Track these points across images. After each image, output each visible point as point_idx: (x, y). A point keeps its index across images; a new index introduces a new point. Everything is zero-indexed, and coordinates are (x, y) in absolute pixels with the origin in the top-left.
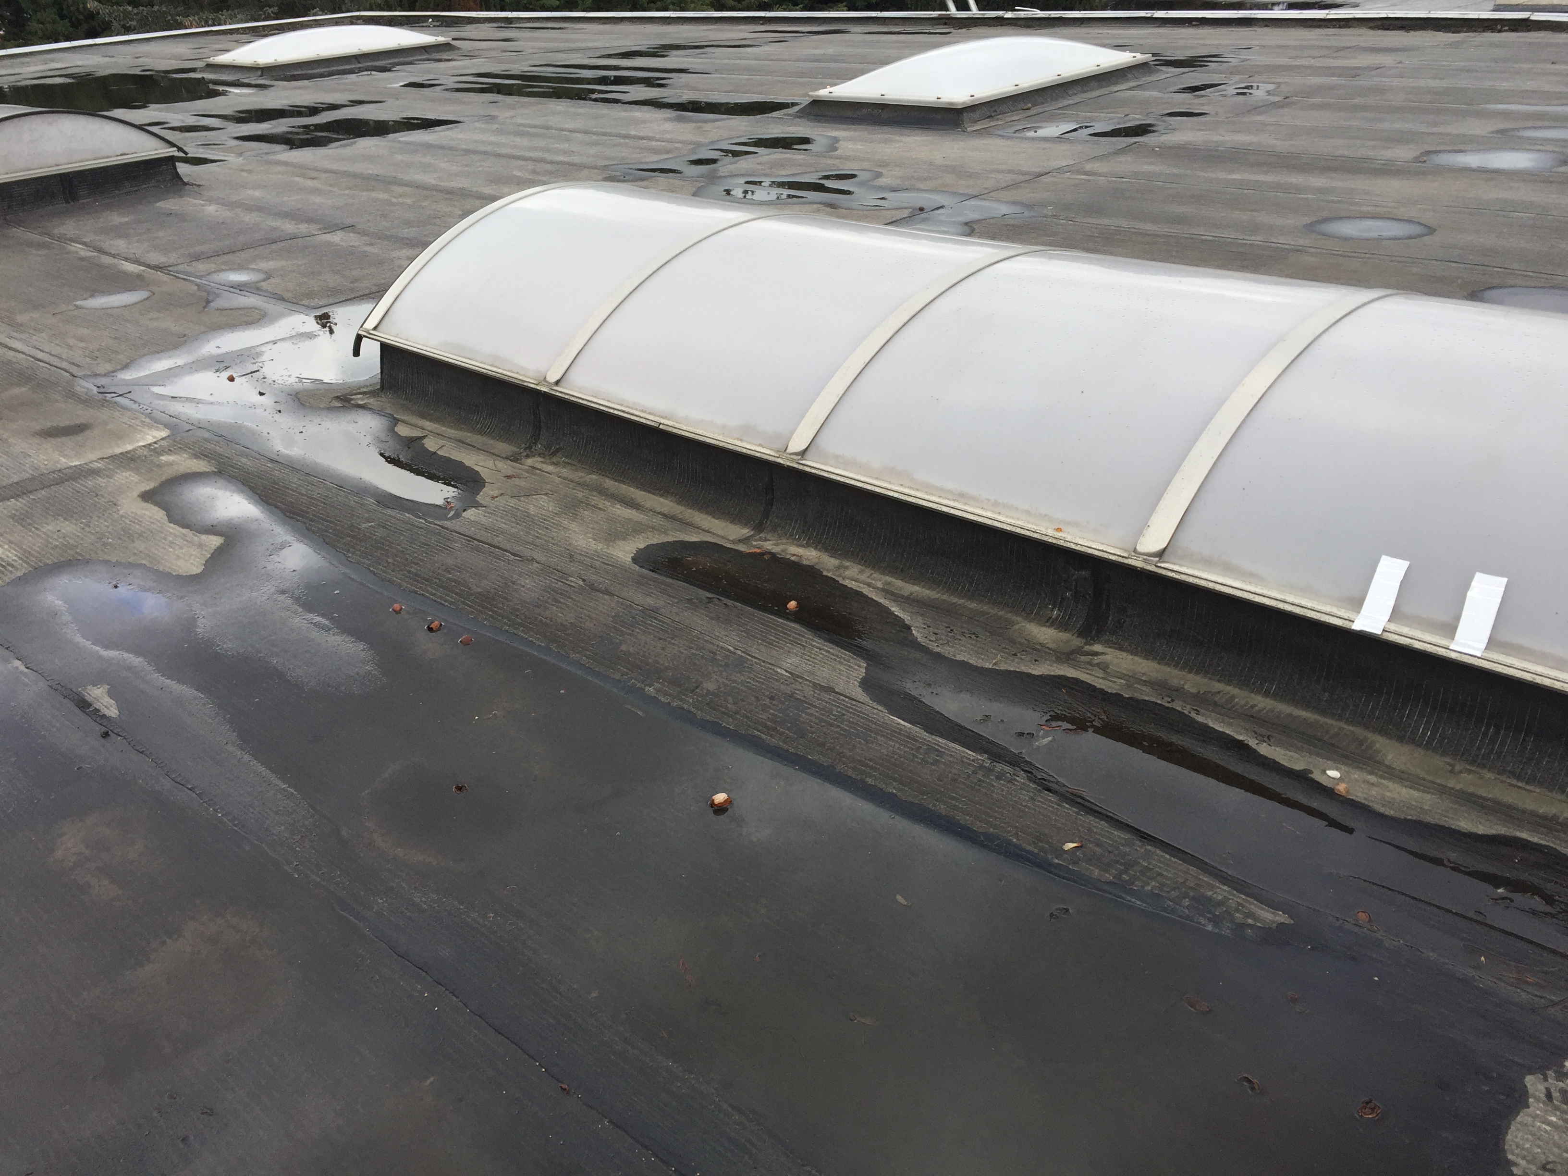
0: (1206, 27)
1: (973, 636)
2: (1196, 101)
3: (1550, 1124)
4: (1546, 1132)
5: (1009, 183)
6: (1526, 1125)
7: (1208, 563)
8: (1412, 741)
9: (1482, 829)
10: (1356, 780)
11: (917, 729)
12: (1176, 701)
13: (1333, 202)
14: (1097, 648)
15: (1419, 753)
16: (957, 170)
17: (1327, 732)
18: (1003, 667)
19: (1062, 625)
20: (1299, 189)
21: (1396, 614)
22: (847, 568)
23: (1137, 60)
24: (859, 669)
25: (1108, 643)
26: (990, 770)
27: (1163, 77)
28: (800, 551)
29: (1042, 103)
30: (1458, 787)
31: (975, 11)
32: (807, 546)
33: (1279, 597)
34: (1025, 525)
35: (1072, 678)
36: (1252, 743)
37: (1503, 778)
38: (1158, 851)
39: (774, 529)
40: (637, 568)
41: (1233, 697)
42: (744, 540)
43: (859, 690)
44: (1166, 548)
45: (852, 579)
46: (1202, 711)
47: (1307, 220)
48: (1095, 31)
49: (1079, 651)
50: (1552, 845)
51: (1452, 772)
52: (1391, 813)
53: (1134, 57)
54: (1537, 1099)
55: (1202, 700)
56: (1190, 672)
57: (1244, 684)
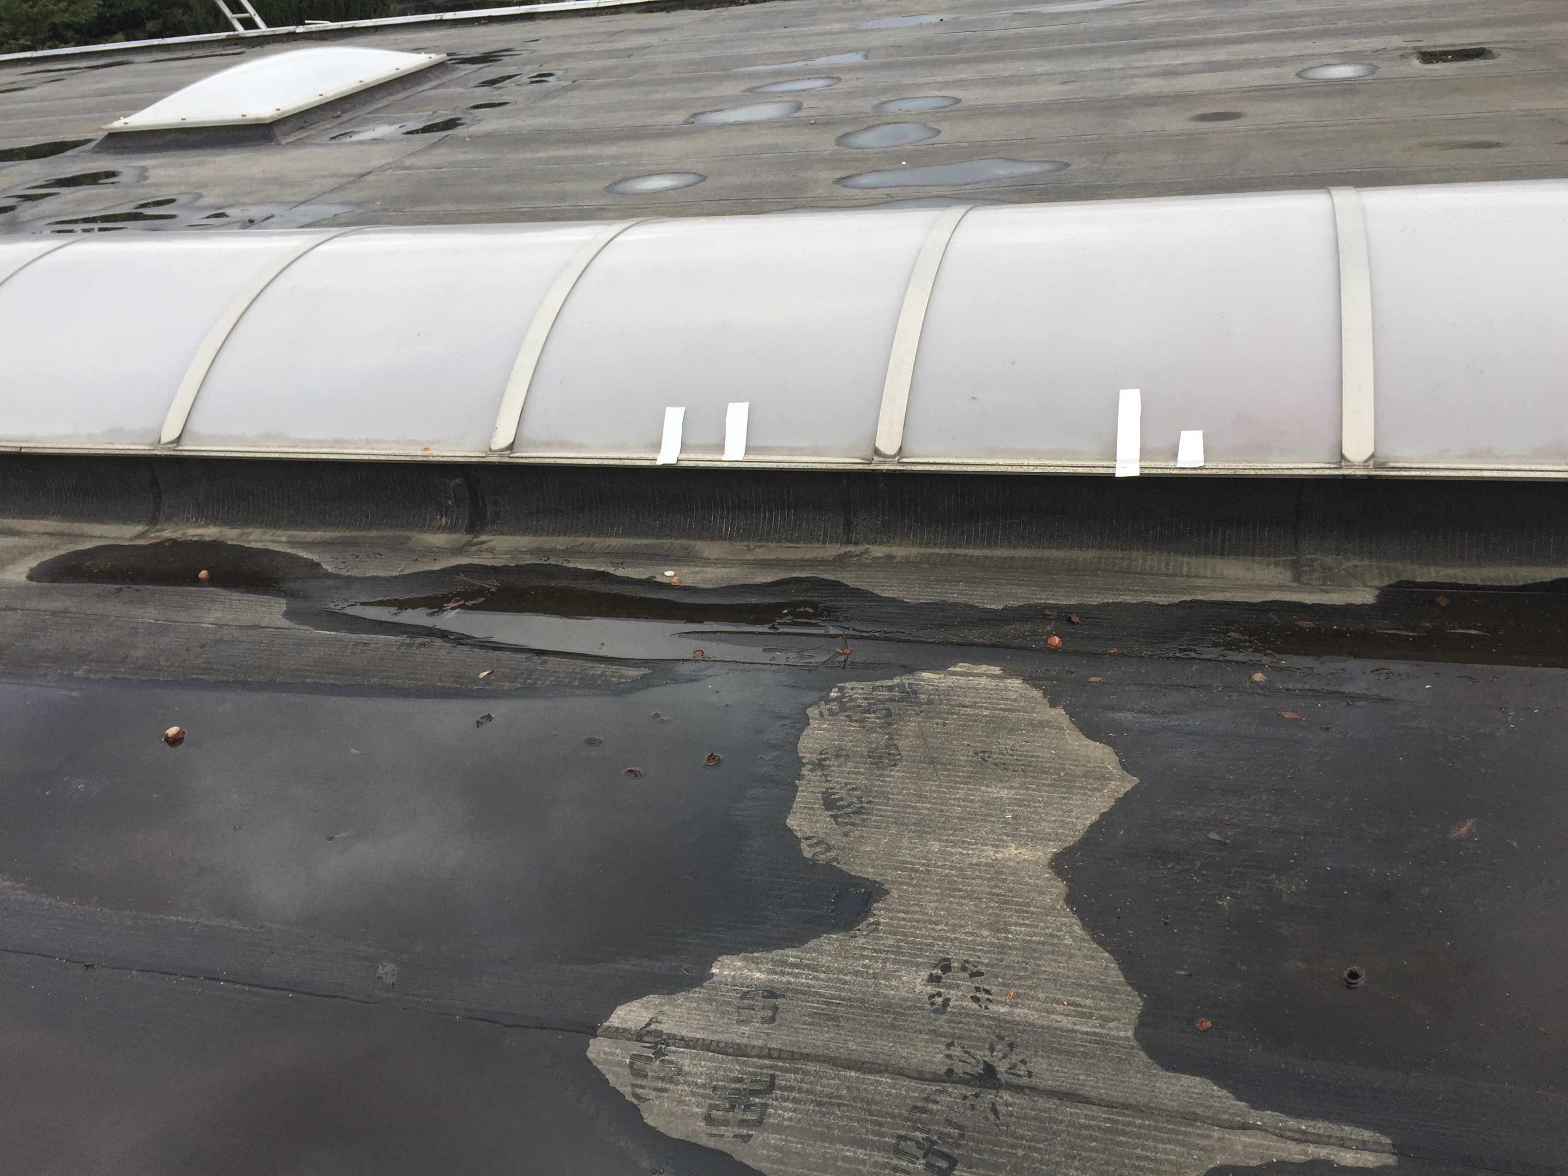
0: (494, 25)
1: (378, 556)
2: (496, 92)
3: (823, 729)
4: (821, 734)
5: (334, 186)
6: (809, 735)
7: (548, 445)
8: (720, 538)
9: (770, 579)
10: (686, 573)
11: (343, 634)
12: (551, 558)
13: (624, 165)
14: (483, 538)
15: (726, 544)
16: (281, 181)
17: (662, 549)
18: (407, 571)
19: (452, 529)
20: (597, 158)
21: (684, 447)
22: (250, 533)
23: (434, 61)
24: (280, 605)
25: (491, 532)
26: (410, 645)
27: (463, 73)
28: (200, 531)
29: (351, 110)
30: (753, 558)
31: (264, 29)
32: (206, 525)
33: (604, 456)
34: (397, 452)
35: (468, 565)
36: (611, 570)
37: (782, 544)
38: (551, 658)
39: (169, 519)
40: (34, 584)
41: (593, 544)
42: (139, 536)
43: (284, 620)
44: (513, 442)
45: (256, 541)
46: (571, 560)
47: (606, 183)
48: (391, 37)
49: (469, 544)
50: (815, 575)
51: (749, 549)
52: (711, 586)
53: (430, 58)
54: (815, 719)
55: (570, 552)
56: (559, 535)
57: (599, 533)
